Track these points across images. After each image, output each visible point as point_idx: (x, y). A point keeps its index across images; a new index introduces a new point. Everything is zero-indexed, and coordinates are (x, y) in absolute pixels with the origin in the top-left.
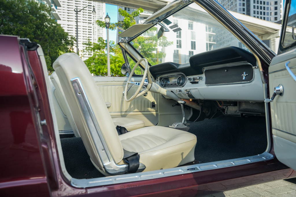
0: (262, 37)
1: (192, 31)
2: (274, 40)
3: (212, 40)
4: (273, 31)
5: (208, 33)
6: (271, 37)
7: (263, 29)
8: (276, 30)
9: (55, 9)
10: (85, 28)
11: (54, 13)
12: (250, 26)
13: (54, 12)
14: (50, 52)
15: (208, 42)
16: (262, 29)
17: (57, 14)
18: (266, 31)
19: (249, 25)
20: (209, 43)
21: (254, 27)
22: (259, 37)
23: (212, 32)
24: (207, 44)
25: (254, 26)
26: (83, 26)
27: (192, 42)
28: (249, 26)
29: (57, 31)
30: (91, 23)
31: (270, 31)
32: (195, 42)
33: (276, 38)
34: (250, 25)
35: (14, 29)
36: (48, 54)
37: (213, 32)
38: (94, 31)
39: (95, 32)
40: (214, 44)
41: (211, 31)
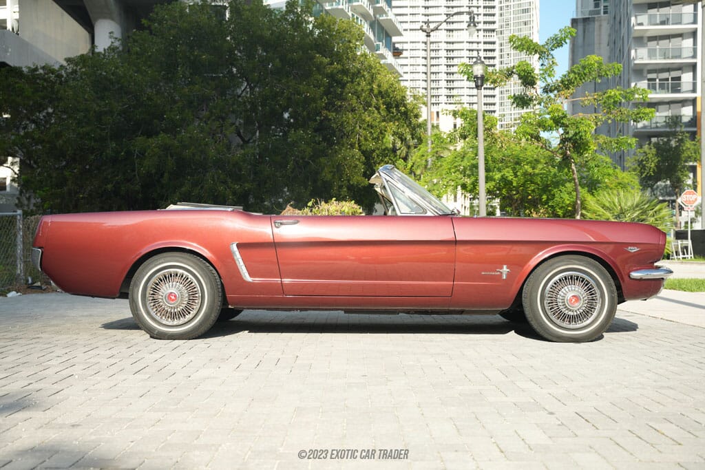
9: (386, 8)
10: (475, 46)
11: (382, 20)
13: (384, 17)
14: (362, 139)
17: (391, 20)
26: (470, 42)
29: (379, 86)
30: (493, 30)
35: (283, 93)
36: (357, 145)
38: (504, 53)
39: (506, 56)
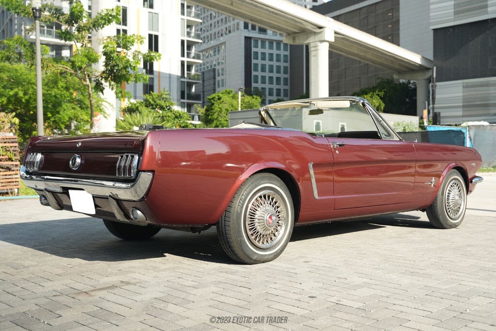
0: (294, 39)
1: (151, 10)
2: (316, 46)
3: (193, 35)
4: (314, 28)
5: (186, 17)
6: (311, 41)
7: (296, 21)
8: (320, 28)
12: (273, 15)
15: (186, 38)
16: (294, 23)
18: (301, 28)
19: (270, 12)
20: (187, 41)
21: (280, 17)
22: (288, 37)
23: (194, 17)
24: (183, 42)
25: (280, 15)
27: (150, 36)
28: (271, 14)
31: (309, 27)
32: (156, 37)
33: (319, 44)
34: (273, 13)
37: (197, 16)
40: (198, 43)
41: (193, 14)
